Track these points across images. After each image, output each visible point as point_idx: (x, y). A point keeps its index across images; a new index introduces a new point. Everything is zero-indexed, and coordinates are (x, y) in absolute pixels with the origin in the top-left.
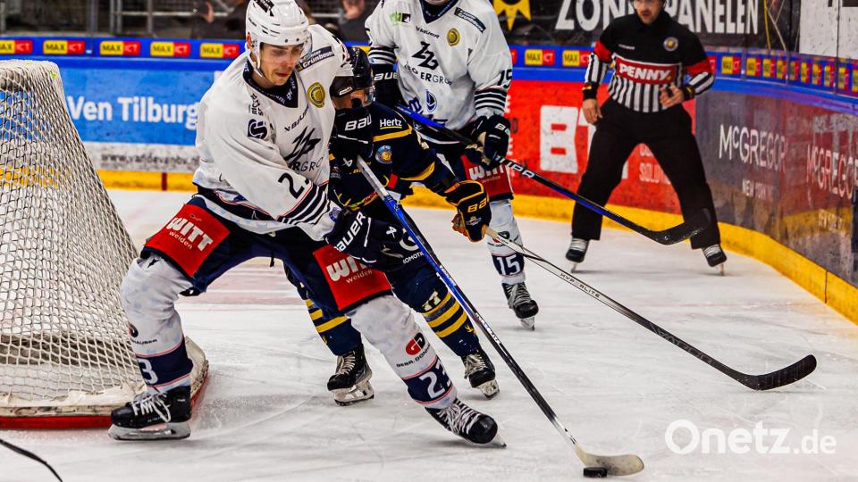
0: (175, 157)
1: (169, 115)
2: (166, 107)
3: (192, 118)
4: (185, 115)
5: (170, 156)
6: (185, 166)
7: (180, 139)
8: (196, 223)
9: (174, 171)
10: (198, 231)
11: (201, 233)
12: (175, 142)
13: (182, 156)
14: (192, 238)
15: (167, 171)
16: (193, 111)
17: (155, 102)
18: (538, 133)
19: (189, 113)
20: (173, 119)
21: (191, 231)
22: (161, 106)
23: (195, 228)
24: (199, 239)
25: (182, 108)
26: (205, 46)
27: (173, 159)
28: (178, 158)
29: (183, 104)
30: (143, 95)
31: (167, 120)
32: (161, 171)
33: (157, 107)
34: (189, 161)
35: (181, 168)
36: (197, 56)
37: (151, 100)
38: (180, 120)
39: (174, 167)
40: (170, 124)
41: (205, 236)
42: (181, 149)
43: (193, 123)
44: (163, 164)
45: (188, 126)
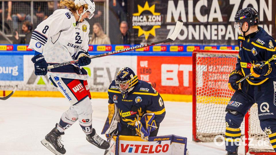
0: (9, 85)
1: (6, 70)
2: (4, 68)
4: (12, 70)
5: (6, 85)
7: (10, 79)
9: (8, 90)
12: (8, 80)
13: (11, 85)
15: (5, 90)
16: (15, 69)
18: (160, 73)
19: (14, 70)
20: (7, 72)
22: (2, 67)
25: (10, 68)
27: (7, 86)
29: (11, 66)
31: (5, 72)
32: (3, 90)
34: (14, 86)
35: (11, 89)
36: (16, 50)
38: (10, 72)
39: (8, 88)
40: (6, 74)
42: (11, 82)
43: (15, 73)
44: (3, 88)
45: (13, 74)
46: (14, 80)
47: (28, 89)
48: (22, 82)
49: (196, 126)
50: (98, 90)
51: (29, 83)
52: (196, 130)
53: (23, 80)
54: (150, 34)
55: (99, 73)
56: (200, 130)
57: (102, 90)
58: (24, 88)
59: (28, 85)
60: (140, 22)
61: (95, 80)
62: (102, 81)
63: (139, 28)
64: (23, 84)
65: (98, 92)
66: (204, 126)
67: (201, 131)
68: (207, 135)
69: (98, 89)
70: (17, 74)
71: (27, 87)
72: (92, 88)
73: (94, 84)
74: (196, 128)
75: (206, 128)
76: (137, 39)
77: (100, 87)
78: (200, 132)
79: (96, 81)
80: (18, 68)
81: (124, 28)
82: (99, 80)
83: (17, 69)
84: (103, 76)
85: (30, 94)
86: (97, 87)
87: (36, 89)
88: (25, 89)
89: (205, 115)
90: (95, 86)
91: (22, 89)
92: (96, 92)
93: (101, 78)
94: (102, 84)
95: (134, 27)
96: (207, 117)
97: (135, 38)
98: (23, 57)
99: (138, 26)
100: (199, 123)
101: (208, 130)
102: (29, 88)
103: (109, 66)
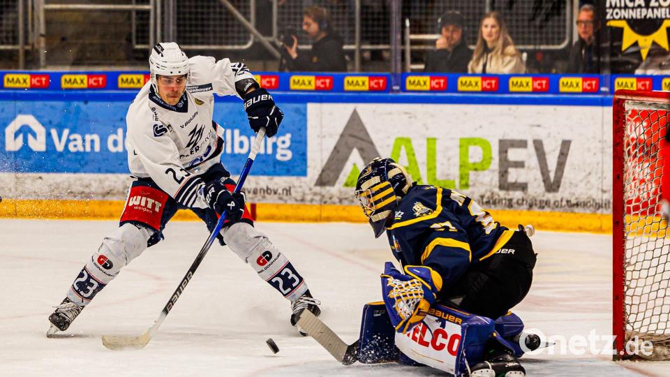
0: (265, 188)
3: (282, 149)
4: (275, 146)
5: (259, 188)
6: (276, 197)
8: (147, 196)
9: (264, 202)
10: (151, 201)
11: (153, 201)
12: (264, 174)
13: (272, 186)
14: (150, 206)
15: (256, 201)
16: (284, 142)
17: (241, 134)
19: (279, 144)
20: (262, 151)
21: (147, 202)
22: (249, 137)
23: (148, 199)
24: (154, 205)
25: (271, 141)
26: (295, 78)
27: (261, 189)
28: (268, 188)
30: (229, 128)
32: (250, 202)
33: (244, 139)
34: (280, 191)
35: (271, 199)
36: (287, 88)
37: (237, 132)
38: (270, 151)
39: (264, 197)
41: (156, 202)
42: (272, 179)
43: (284, 154)
44: (251, 195)
45: (278, 157)
46: (279, 175)
47: (318, 198)
48: (303, 179)
49: (624, 312)
50: (510, 204)
51: (321, 182)
52: (624, 325)
53: (304, 173)
54: (654, 43)
55: (513, 154)
56: (637, 325)
57: (522, 204)
58: (308, 198)
59: (318, 189)
60: (626, 7)
61: (503, 174)
62: (521, 180)
63: (623, 24)
64: (304, 184)
65: (512, 209)
66: (649, 314)
67: (640, 328)
68: (658, 339)
69: (510, 200)
70: (289, 155)
71: (315, 194)
72: (496, 197)
73: (501, 187)
74: (624, 319)
75: (655, 319)
76: (620, 58)
77: (517, 195)
78: (638, 330)
79: (507, 178)
80: (292, 141)
81: (586, 22)
82: (514, 175)
83: (288, 144)
84: (526, 164)
85: (324, 214)
86: (508, 197)
87: (341, 201)
88: (312, 200)
89: (650, 280)
90: (502, 194)
91: (303, 200)
92: (507, 209)
93: (521, 171)
94: (523, 187)
95: (612, 23)
96: (655, 287)
97: (613, 55)
98: (306, 109)
99: (620, 19)
100: (631, 306)
101: (662, 326)
102: (323, 196)
103: (541, 134)
